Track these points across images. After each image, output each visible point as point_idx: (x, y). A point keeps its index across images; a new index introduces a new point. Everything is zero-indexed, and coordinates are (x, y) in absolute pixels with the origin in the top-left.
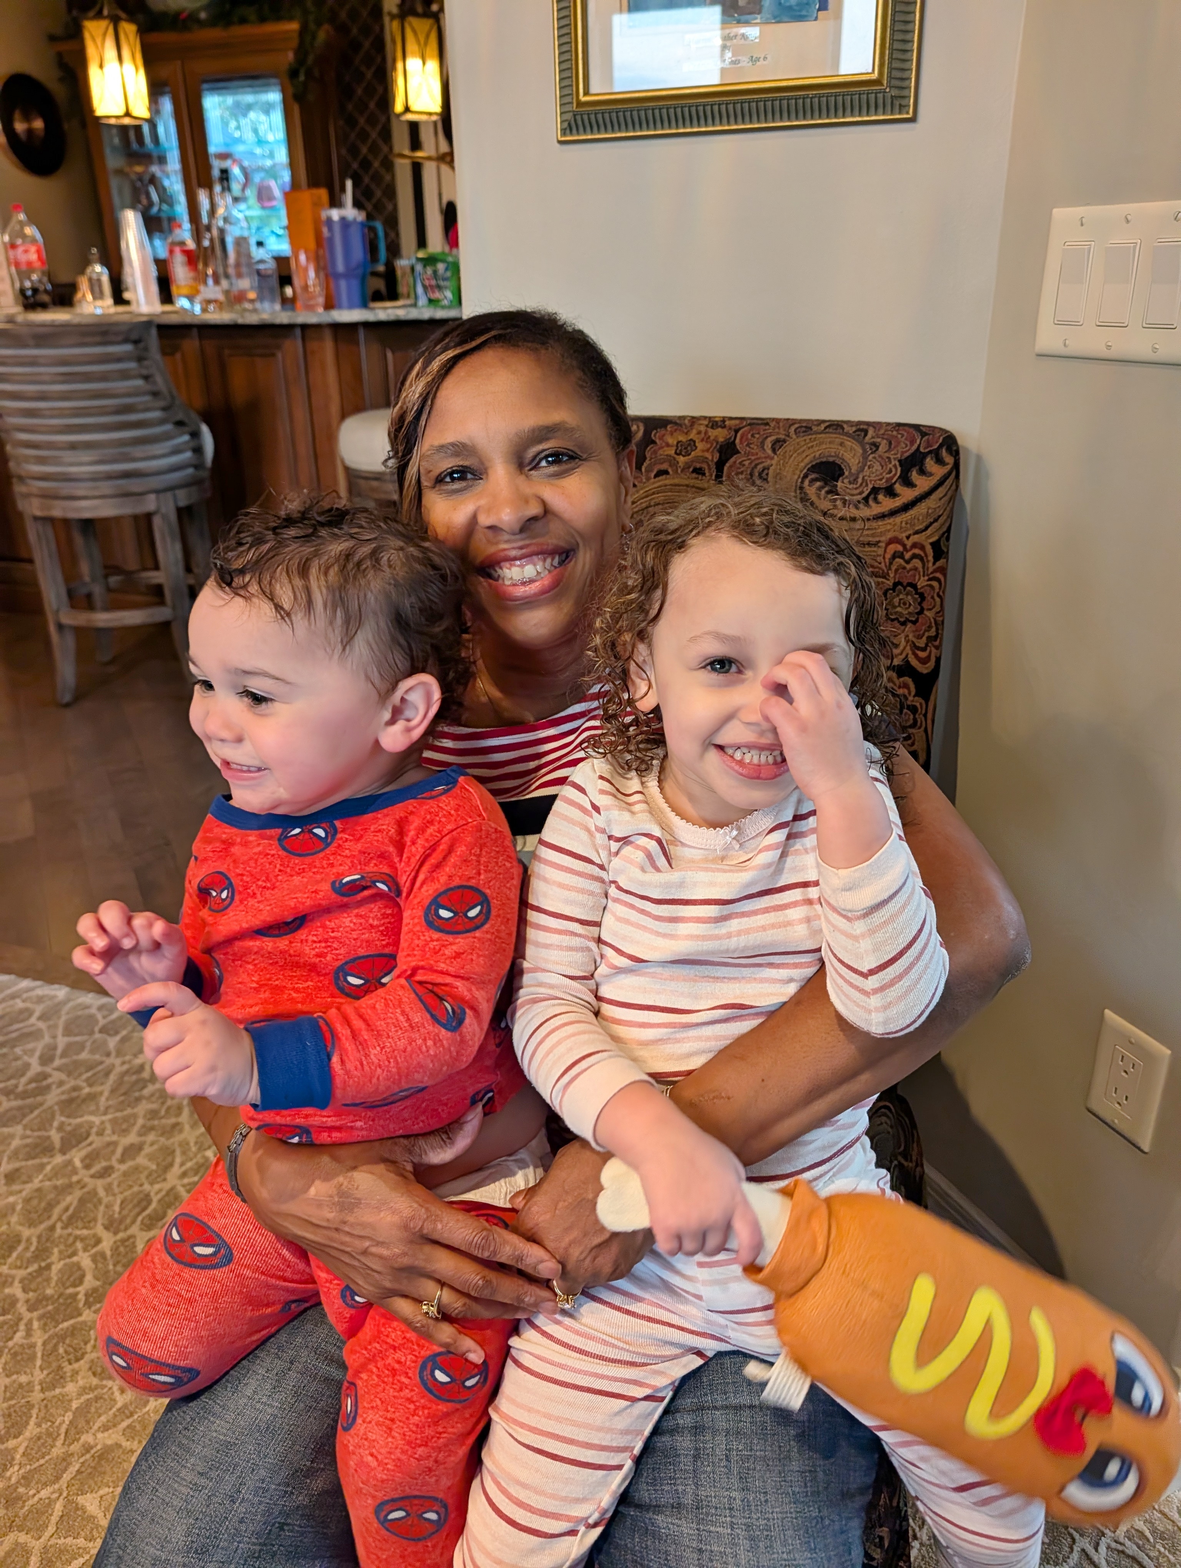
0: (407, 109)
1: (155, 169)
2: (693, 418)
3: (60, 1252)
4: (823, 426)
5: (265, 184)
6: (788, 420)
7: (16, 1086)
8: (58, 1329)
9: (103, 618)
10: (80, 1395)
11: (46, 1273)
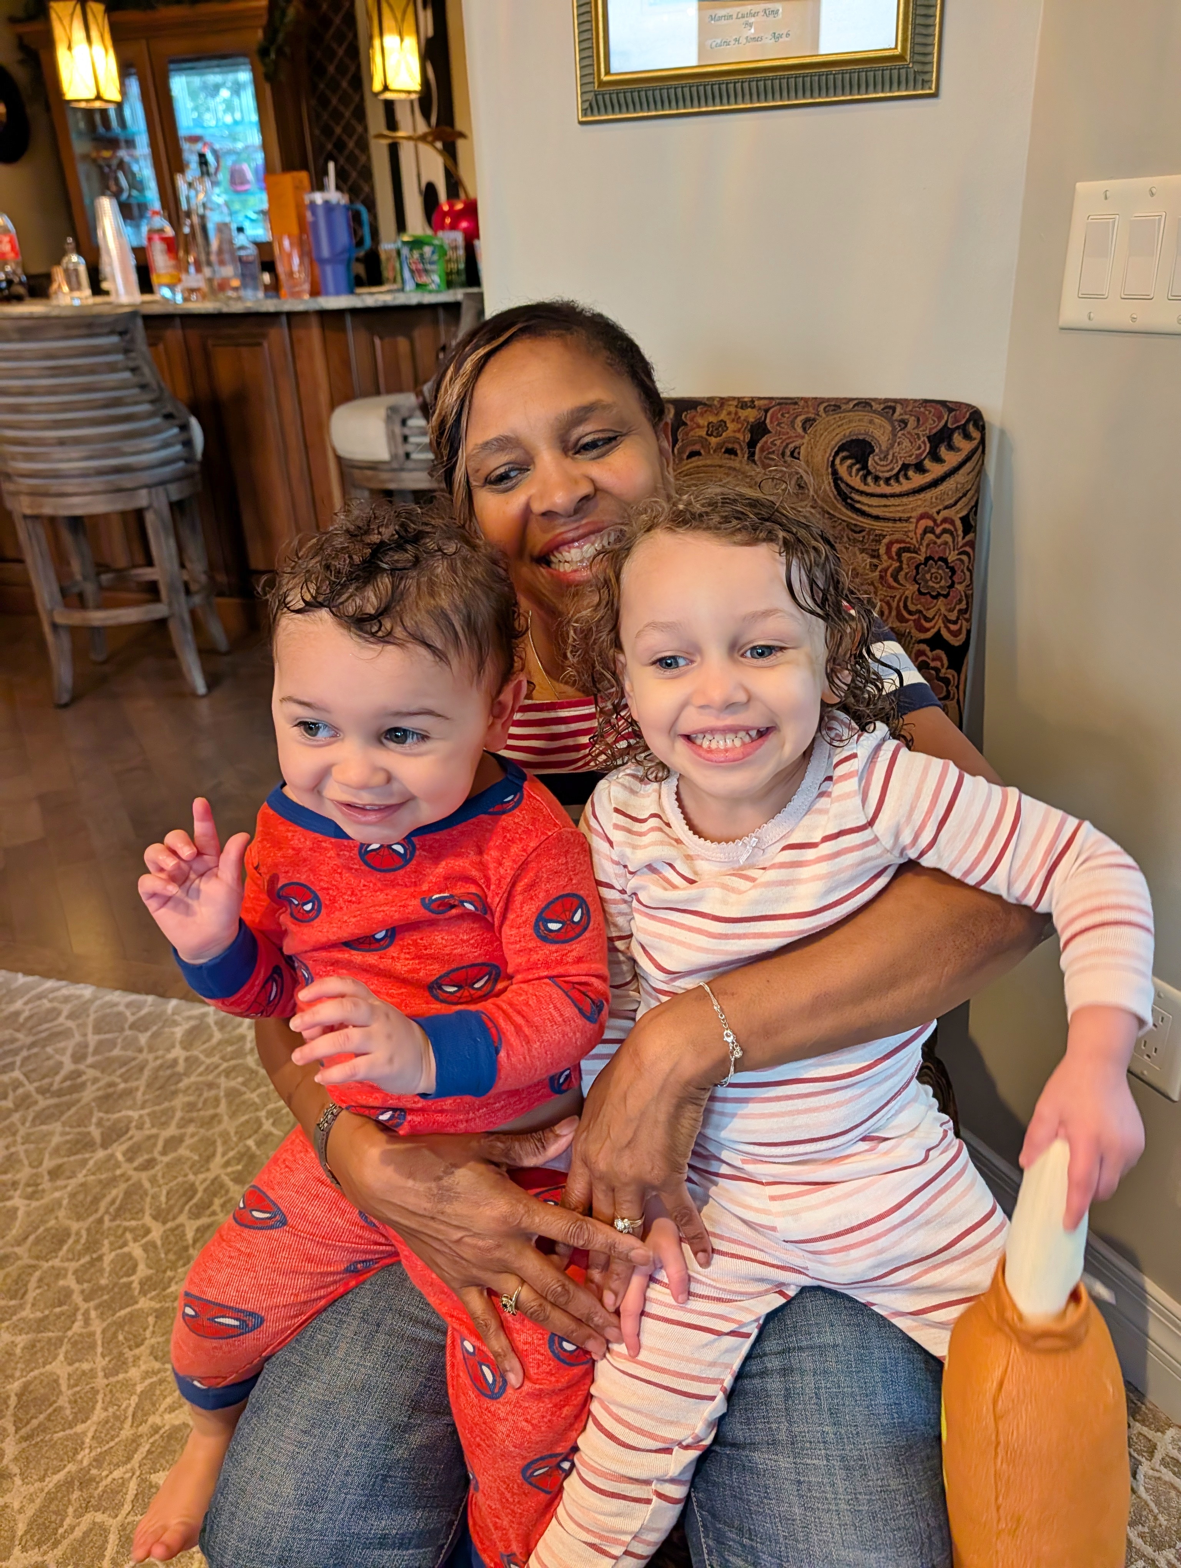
0: (386, 88)
1: (123, 153)
2: (722, 399)
3: (111, 1244)
4: (851, 405)
5: (237, 167)
6: (816, 398)
7: (51, 1084)
8: (115, 1318)
9: (98, 617)
10: (144, 1379)
11: (98, 1264)
